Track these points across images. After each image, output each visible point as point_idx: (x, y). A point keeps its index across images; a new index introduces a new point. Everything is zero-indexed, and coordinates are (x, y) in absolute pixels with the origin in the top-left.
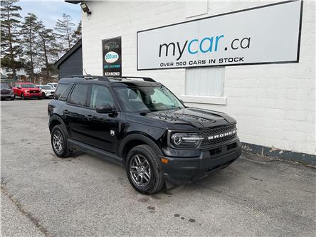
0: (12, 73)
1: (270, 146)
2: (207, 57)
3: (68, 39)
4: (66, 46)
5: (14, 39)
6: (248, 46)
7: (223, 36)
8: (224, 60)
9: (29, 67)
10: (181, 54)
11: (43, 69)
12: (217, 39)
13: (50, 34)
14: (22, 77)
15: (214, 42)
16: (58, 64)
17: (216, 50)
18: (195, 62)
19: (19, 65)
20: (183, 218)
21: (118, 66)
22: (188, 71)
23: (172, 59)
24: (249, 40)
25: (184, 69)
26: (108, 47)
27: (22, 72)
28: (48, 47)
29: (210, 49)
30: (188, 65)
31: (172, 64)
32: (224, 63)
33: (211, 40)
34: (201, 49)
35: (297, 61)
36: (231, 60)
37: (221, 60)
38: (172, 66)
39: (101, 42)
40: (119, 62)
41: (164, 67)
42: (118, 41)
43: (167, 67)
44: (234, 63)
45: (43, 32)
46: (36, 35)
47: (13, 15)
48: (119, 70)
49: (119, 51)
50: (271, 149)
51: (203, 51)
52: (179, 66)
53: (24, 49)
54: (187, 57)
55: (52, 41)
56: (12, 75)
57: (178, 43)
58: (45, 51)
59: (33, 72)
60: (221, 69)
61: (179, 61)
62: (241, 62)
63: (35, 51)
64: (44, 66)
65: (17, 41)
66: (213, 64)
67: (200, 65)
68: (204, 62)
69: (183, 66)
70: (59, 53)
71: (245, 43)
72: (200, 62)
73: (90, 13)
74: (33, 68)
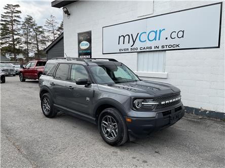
0: (14, 56)
1: (200, 108)
2: (153, 44)
3: (53, 33)
4: (52, 38)
5: (16, 33)
6: (183, 36)
7: (164, 29)
8: (165, 47)
9: (26, 52)
10: (134, 42)
11: (35, 54)
12: (160, 31)
13: (41, 29)
14: (21, 59)
15: (158, 34)
16: (46, 50)
17: (159, 39)
18: (144, 48)
19: (19, 51)
20: (138, 160)
21: (89, 51)
22: (139, 54)
23: (128, 46)
24: (183, 32)
25: (136, 53)
26: (81, 38)
27: (21, 56)
28: (39, 38)
29: (155, 39)
30: (139, 50)
31: (128, 49)
32: (165, 49)
33: (156, 32)
34: (148, 39)
35: (219, 47)
36: (170, 46)
37: (163, 47)
38: (127, 51)
39: (77, 34)
40: (90, 48)
41: (122, 51)
42: (89, 33)
43: (124, 51)
44: (172, 48)
45: (36, 28)
46: (31, 30)
47: (15, 16)
48: (90, 54)
49: (90, 41)
50: (200, 110)
51: (150, 40)
52: (133, 51)
53: (22, 40)
54: (138, 45)
55: (42, 34)
56: (14, 58)
57: (132, 35)
58: (37, 41)
59: (28, 56)
60: (163, 53)
61: (133, 47)
62: (178, 48)
63: (30, 42)
64: (36, 52)
65: (18, 34)
66: (157, 49)
67: (148, 50)
68: (151, 48)
69: (135, 51)
70: (47, 43)
71: (180, 34)
72: (147, 48)
73: (69, 14)
74: (28, 53)
